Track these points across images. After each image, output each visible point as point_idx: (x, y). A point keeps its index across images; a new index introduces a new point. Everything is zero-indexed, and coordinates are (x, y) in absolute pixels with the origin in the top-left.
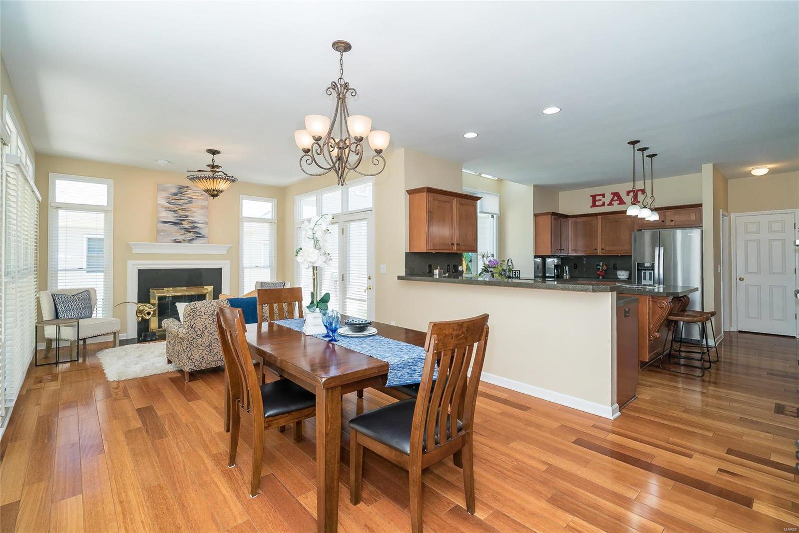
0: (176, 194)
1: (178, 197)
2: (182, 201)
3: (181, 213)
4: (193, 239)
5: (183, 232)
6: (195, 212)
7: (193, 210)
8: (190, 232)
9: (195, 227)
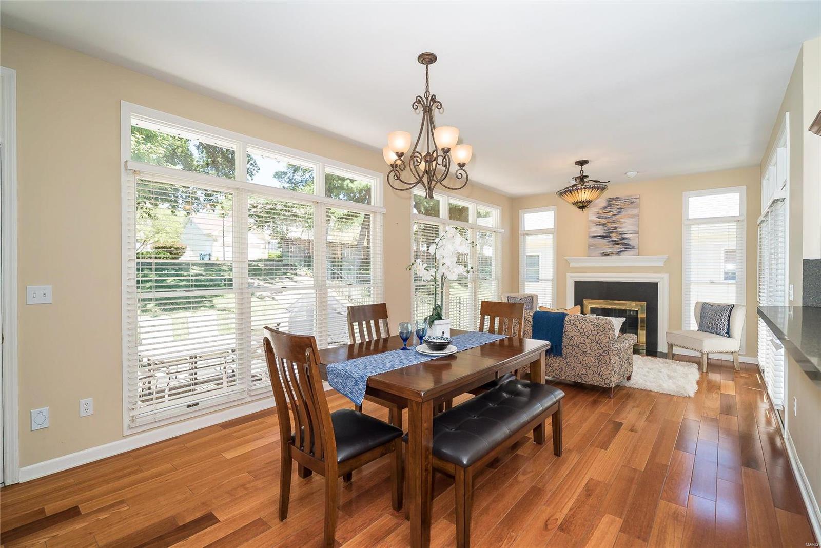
0: (605, 208)
1: (607, 210)
2: (610, 214)
3: (610, 225)
4: (621, 251)
5: (611, 244)
6: (625, 222)
7: (622, 220)
8: (618, 244)
9: (623, 239)
